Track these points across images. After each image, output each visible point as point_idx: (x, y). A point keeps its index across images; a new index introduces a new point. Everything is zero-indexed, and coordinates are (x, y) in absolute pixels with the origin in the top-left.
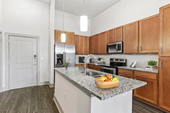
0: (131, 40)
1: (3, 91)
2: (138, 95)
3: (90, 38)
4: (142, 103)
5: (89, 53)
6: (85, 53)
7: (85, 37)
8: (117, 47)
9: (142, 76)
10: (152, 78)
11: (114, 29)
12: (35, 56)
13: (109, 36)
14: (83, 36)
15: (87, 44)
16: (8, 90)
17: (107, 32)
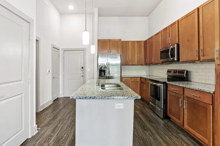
0: (188, 40)
1: (61, 97)
2: (188, 126)
3: (145, 42)
4: (193, 141)
5: (143, 63)
6: (138, 63)
7: (138, 42)
8: (170, 53)
9: (193, 97)
10: (206, 101)
11: (169, 26)
12: (82, 68)
13: (164, 38)
14: (134, 42)
15: (141, 51)
16: (63, 97)
17: (162, 32)
